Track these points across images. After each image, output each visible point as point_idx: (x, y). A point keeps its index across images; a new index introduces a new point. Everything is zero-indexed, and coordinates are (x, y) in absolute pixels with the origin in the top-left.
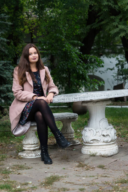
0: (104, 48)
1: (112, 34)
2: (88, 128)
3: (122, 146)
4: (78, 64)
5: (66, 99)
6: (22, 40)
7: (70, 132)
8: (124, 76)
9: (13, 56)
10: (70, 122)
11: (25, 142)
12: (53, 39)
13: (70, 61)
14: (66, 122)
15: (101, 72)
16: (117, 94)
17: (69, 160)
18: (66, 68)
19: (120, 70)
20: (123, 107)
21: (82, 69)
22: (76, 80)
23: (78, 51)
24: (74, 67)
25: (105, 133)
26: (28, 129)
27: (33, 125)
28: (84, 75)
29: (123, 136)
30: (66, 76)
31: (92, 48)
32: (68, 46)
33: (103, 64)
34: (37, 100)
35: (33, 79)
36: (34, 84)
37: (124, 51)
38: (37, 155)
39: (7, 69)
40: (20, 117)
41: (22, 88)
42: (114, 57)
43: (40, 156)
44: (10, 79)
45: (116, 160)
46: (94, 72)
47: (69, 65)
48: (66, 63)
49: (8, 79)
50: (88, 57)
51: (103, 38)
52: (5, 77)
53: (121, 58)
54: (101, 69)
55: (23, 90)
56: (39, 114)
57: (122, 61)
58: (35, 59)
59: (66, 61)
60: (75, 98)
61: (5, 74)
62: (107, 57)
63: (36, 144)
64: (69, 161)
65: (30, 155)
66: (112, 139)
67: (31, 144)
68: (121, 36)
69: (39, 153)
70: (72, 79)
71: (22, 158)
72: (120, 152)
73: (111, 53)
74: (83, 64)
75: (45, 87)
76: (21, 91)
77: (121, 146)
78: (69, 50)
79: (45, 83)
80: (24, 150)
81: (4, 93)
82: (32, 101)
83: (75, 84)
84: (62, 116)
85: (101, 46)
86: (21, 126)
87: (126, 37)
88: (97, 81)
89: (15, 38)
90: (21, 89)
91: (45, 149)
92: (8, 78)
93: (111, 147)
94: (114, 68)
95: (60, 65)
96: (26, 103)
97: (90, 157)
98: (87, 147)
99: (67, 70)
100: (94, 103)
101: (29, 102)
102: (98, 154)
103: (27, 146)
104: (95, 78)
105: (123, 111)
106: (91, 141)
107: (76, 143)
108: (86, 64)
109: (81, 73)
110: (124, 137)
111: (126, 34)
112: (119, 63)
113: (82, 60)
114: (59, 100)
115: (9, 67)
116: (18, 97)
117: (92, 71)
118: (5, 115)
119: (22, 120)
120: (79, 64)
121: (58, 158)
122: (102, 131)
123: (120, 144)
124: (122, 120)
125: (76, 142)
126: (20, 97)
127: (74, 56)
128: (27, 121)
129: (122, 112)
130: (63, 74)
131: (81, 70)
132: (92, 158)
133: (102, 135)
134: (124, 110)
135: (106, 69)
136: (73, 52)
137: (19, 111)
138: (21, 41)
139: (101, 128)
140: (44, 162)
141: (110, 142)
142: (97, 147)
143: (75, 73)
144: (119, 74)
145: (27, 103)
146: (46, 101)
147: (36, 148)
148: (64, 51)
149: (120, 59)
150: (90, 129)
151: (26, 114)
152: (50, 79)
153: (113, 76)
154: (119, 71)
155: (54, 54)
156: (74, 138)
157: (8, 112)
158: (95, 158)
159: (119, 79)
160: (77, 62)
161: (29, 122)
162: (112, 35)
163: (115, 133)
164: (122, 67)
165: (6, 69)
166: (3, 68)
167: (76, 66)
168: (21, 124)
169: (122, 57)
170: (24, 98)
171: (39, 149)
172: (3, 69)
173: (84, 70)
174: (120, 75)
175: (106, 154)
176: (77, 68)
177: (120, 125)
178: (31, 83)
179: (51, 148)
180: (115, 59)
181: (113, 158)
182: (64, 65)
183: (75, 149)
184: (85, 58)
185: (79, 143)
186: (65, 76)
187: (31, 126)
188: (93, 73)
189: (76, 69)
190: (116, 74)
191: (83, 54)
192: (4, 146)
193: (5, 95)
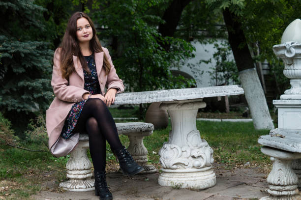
0: (196, 27)
1: (209, 4)
2: (169, 145)
3: (222, 175)
4: (155, 52)
5: (136, 99)
6: (67, 13)
7: (140, 153)
8: (226, 73)
9: (53, 36)
10: (140, 137)
11: (69, 166)
12: (116, 14)
13: (143, 47)
14: (135, 137)
15: (192, 66)
16: (216, 92)
17: (140, 195)
18: (137, 57)
19: (220, 64)
20: (224, 120)
21: (161, 60)
22: (152, 78)
23: (155, 32)
24: (149, 56)
25: (196, 153)
26: (74, 146)
27: (83, 138)
28: (164, 68)
29: (223, 162)
30: (137, 71)
31: (178, 28)
32: (139, 23)
33: (194, 52)
34: (89, 99)
35: (84, 67)
36: (85, 76)
37: (227, 33)
38: (89, 187)
39: (44, 55)
40: (62, 127)
41: (66, 82)
42: (210, 43)
43: (94, 188)
44: (47, 71)
45: (213, 196)
46: (179, 65)
47: (141, 52)
48: (137, 50)
49: (45, 70)
50: (171, 40)
51: (195, 13)
52: (40, 67)
53: (221, 44)
54: (191, 61)
55: (68, 84)
56: (93, 121)
57: (223, 50)
58: (87, 36)
59: (137, 46)
60: (150, 97)
61: (40, 62)
62: (201, 43)
63: (87, 169)
64: (139, 197)
65: (78, 186)
66: (206, 163)
67: (79, 168)
68: (223, 8)
69: (92, 183)
70: (146, 76)
71: (65, 191)
72: (219, 184)
73: (208, 36)
74: (162, 52)
75: (102, 80)
76: (65, 85)
77: (220, 176)
78: (141, 29)
79: (103, 73)
80: (69, 179)
81: (38, 92)
82: (82, 101)
83: (150, 82)
84: (129, 127)
85: (192, 26)
86: (64, 141)
87: (230, 10)
88: (184, 79)
89: (58, 10)
90: (65, 84)
91: (101, 177)
92: (46, 68)
93: (205, 176)
94: (211, 59)
95: (127, 53)
96: (72, 105)
97: (172, 190)
98: (167, 175)
99: (137, 61)
100: (180, 106)
101: (77, 103)
102: (184, 186)
103: (73, 172)
104: (181, 74)
105: (224, 126)
106: (173, 165)
107: (150, 170)
108: (167, 52)
109: (159, 65)
110: (225, 162)
111: (230, 4)
112: (219, 52)
113: (161, 46)
114: (124, 100)
115: (47, 51)
116: (60, 96)
117: (177, 64)
118: (39, 126)
119: (66, 131)
120: (157, 51)
121: (121, 192)
122: (192, 150)
123: (219, 172)
124: (223, 138)
125: (151, 168)
126: (63, 95)
127: (149, 38)
128: (74, 133)
129: (223, 128)
130: (131, 68)
131: (160, 62)
132: (175, 192)
133: (190, 155)
134: (226, 125)
135: (199, 62)
136: (147, 32)
137: (61, 118)
138: (66, 15)
139: (190, 145)
140: (99, 197)
141: (203, 167)
142: (183, 174)
143: (150, 65)
144: (218, 70)
145: (75, 105)
146: (105, 102)
147: (88, 175)
148: (135, 31)
149: (220, 46)
150: (173, 146)
151: (72, 121)
152: (112, 68)
153: (209, 72)
154: (219, 66)
155: (117, 35)
156: (146, 162)
157: (43, 121)
158: (179, 192)
159: (218, 78)
160: (154, 48)
161: (77, 134)
162: (208, 7)
163: (211, 154)
164: (224, 58)
165: (41, 54)
166: (38, 53)
167: (152, 55)
168: (64, 138)
169: (224, 43)
170: (70, 96)
171: (92, 178)
172: (38, 55)
173: (165, 61)
174: (221, 71)
175: (197, 186)
176: (153, 58)
177: (219, 145)
178: (81, 73)
179: (110, 177)
180: (213, 45)
181: (207, 193)
182: (133, 52)
183: (148, 179)
184: (166, 43)
185: (155, 170)
186: (134, 70)
187: (80, 141)
188: (179, 67)
189: (151, 59)
190: (214, 69)
191: (164, 36)
192: (37, 173)
193: (40, 95)
